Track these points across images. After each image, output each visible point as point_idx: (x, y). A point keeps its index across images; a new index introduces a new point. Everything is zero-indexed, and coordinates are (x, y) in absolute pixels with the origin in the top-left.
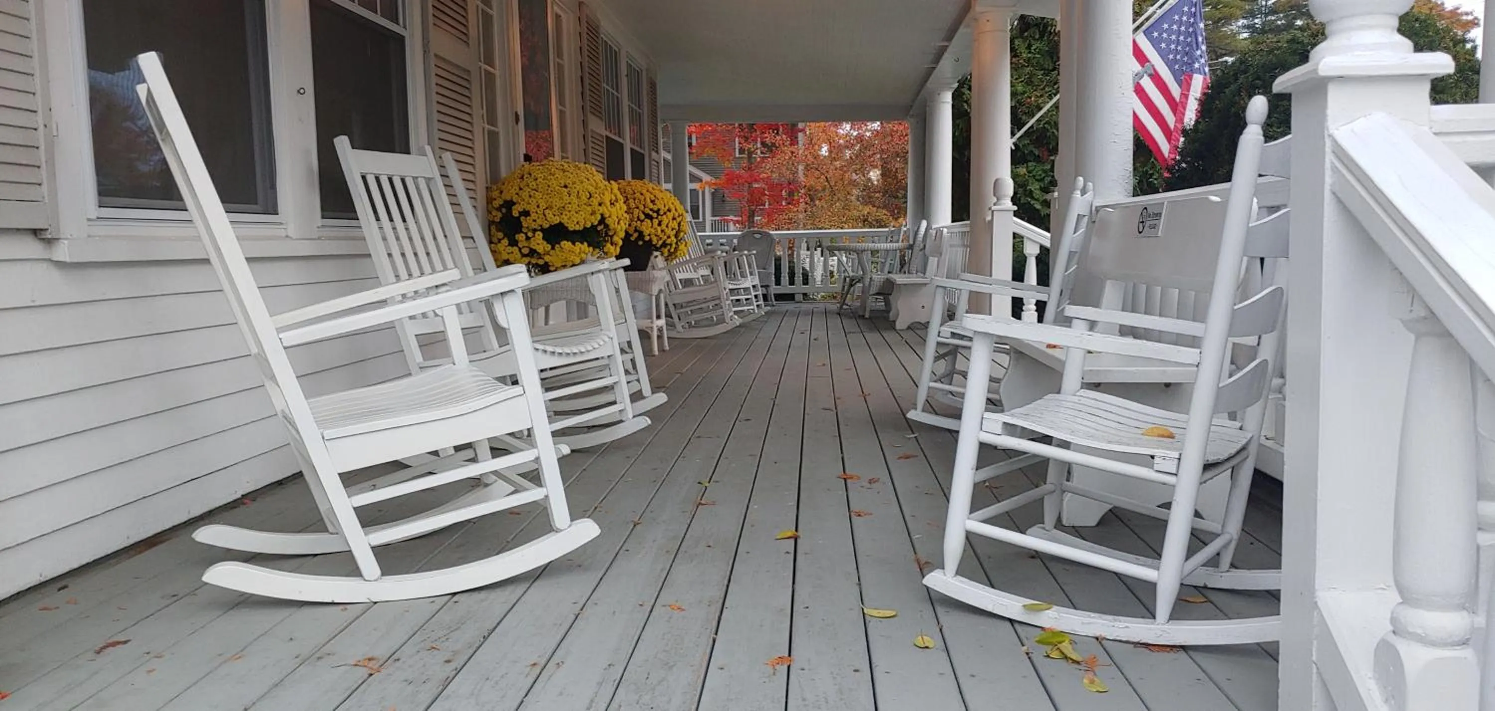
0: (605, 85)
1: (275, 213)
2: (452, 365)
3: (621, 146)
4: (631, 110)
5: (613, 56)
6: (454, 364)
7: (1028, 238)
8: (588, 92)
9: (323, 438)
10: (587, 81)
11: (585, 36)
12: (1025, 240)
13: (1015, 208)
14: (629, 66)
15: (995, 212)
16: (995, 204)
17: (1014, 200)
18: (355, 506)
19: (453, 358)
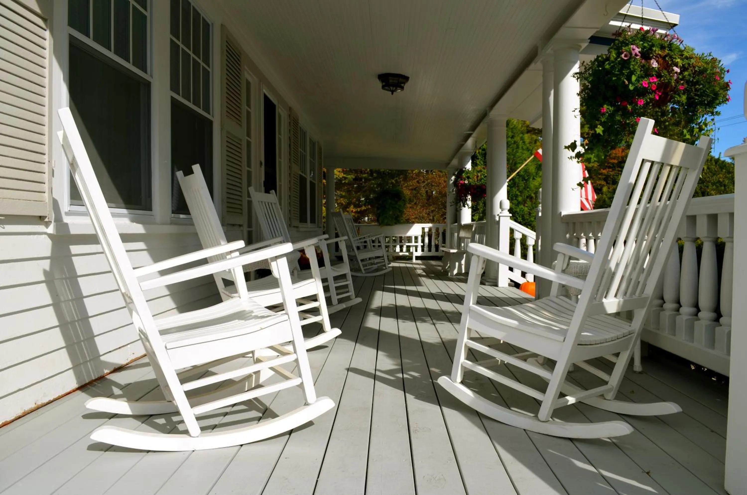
0: (300, 149)
1: (151, 211)
2: (239, 298)
3: (305, 179)
4: (311, 161)
5: (304, 134)
6: (240, 298)
7: (516, 230)
8: (293, 152)
9: (166, 347)
10: (292, 146)
11: (292, 124)
12: (514, 231)
13: (511, 215)
14: (310, 139)
15: (501, 218)
16: (501, 213)
17: (510, 211)
18: (186, 390)
19: (239, 294)
